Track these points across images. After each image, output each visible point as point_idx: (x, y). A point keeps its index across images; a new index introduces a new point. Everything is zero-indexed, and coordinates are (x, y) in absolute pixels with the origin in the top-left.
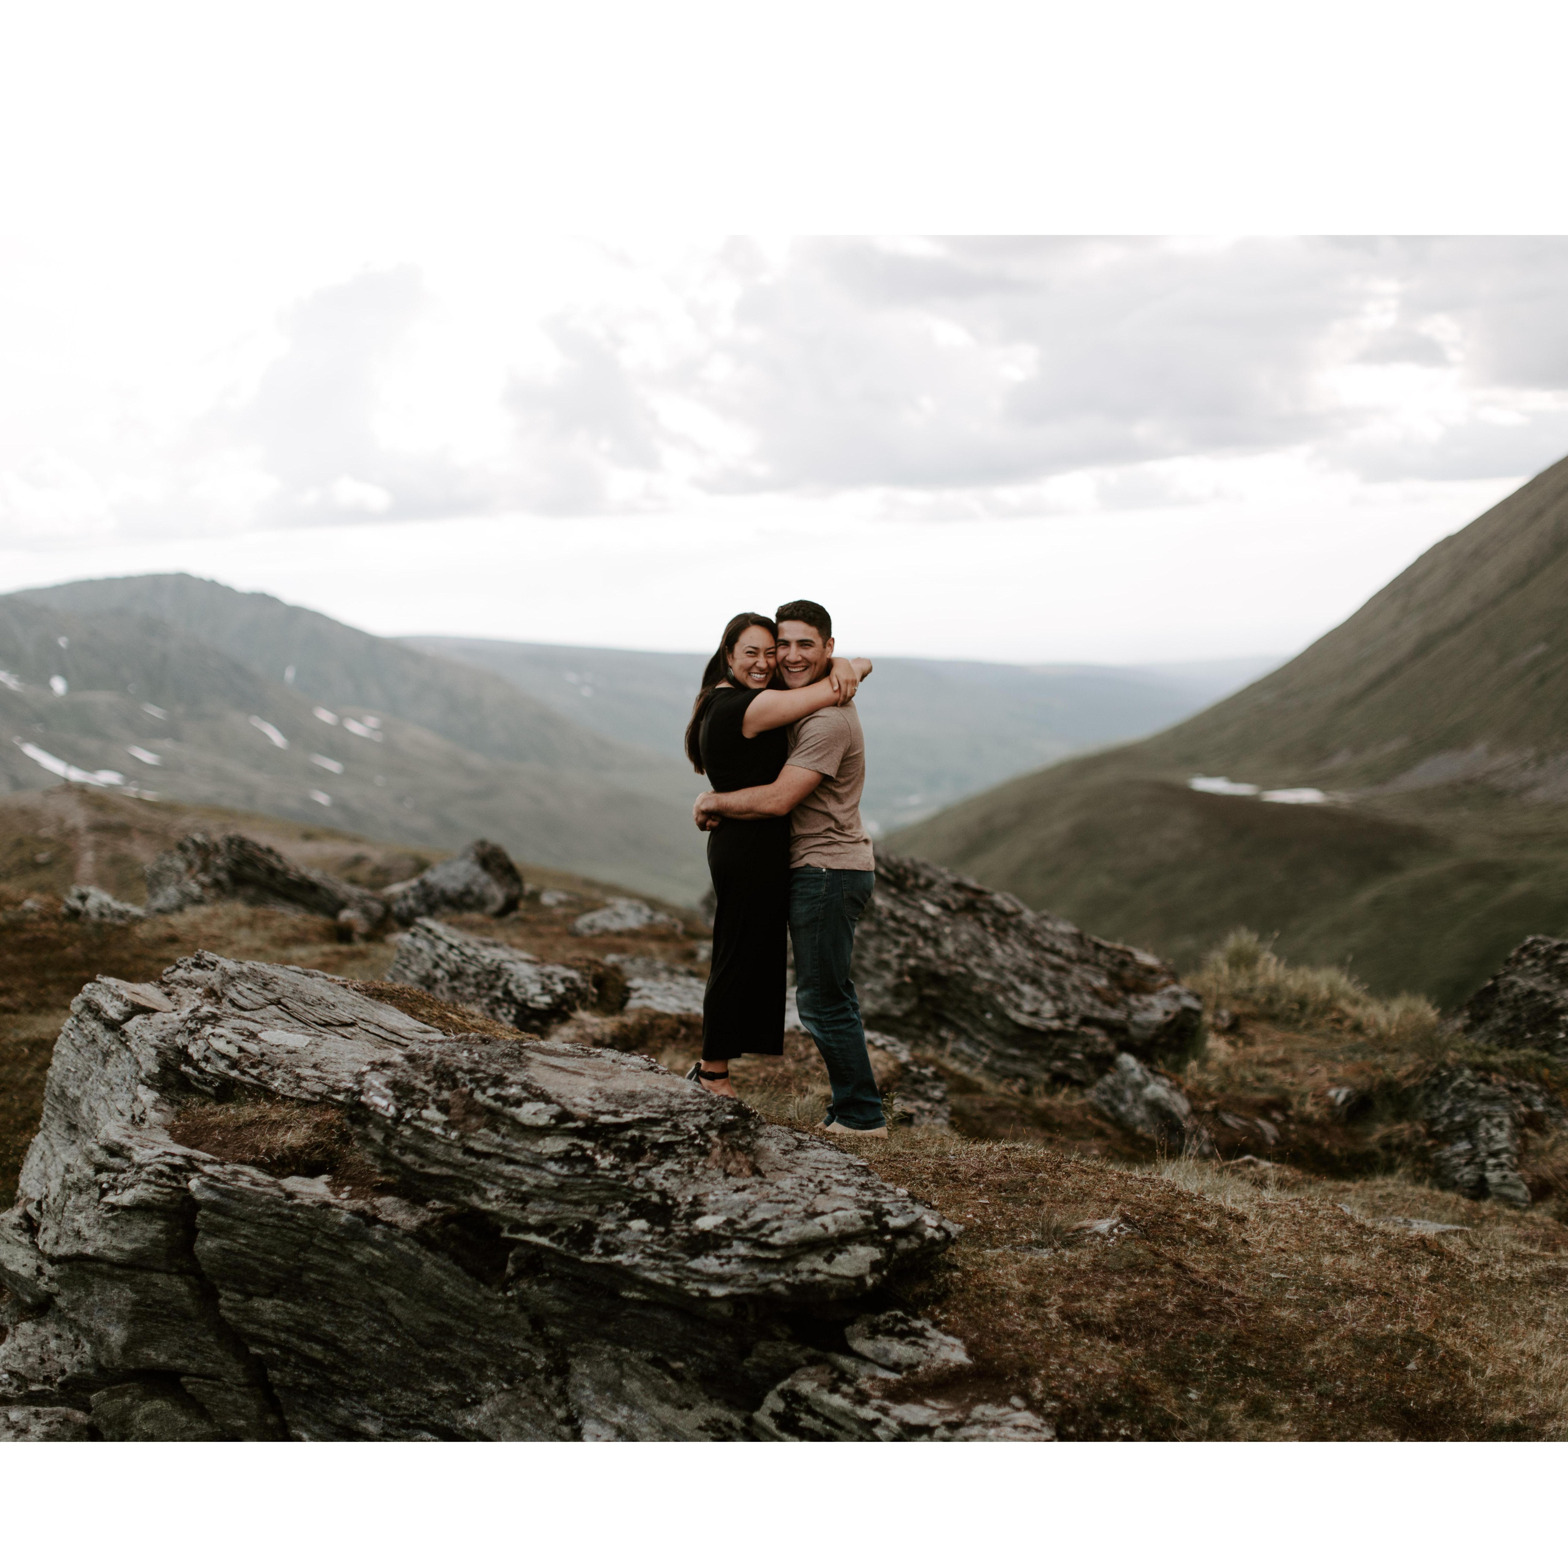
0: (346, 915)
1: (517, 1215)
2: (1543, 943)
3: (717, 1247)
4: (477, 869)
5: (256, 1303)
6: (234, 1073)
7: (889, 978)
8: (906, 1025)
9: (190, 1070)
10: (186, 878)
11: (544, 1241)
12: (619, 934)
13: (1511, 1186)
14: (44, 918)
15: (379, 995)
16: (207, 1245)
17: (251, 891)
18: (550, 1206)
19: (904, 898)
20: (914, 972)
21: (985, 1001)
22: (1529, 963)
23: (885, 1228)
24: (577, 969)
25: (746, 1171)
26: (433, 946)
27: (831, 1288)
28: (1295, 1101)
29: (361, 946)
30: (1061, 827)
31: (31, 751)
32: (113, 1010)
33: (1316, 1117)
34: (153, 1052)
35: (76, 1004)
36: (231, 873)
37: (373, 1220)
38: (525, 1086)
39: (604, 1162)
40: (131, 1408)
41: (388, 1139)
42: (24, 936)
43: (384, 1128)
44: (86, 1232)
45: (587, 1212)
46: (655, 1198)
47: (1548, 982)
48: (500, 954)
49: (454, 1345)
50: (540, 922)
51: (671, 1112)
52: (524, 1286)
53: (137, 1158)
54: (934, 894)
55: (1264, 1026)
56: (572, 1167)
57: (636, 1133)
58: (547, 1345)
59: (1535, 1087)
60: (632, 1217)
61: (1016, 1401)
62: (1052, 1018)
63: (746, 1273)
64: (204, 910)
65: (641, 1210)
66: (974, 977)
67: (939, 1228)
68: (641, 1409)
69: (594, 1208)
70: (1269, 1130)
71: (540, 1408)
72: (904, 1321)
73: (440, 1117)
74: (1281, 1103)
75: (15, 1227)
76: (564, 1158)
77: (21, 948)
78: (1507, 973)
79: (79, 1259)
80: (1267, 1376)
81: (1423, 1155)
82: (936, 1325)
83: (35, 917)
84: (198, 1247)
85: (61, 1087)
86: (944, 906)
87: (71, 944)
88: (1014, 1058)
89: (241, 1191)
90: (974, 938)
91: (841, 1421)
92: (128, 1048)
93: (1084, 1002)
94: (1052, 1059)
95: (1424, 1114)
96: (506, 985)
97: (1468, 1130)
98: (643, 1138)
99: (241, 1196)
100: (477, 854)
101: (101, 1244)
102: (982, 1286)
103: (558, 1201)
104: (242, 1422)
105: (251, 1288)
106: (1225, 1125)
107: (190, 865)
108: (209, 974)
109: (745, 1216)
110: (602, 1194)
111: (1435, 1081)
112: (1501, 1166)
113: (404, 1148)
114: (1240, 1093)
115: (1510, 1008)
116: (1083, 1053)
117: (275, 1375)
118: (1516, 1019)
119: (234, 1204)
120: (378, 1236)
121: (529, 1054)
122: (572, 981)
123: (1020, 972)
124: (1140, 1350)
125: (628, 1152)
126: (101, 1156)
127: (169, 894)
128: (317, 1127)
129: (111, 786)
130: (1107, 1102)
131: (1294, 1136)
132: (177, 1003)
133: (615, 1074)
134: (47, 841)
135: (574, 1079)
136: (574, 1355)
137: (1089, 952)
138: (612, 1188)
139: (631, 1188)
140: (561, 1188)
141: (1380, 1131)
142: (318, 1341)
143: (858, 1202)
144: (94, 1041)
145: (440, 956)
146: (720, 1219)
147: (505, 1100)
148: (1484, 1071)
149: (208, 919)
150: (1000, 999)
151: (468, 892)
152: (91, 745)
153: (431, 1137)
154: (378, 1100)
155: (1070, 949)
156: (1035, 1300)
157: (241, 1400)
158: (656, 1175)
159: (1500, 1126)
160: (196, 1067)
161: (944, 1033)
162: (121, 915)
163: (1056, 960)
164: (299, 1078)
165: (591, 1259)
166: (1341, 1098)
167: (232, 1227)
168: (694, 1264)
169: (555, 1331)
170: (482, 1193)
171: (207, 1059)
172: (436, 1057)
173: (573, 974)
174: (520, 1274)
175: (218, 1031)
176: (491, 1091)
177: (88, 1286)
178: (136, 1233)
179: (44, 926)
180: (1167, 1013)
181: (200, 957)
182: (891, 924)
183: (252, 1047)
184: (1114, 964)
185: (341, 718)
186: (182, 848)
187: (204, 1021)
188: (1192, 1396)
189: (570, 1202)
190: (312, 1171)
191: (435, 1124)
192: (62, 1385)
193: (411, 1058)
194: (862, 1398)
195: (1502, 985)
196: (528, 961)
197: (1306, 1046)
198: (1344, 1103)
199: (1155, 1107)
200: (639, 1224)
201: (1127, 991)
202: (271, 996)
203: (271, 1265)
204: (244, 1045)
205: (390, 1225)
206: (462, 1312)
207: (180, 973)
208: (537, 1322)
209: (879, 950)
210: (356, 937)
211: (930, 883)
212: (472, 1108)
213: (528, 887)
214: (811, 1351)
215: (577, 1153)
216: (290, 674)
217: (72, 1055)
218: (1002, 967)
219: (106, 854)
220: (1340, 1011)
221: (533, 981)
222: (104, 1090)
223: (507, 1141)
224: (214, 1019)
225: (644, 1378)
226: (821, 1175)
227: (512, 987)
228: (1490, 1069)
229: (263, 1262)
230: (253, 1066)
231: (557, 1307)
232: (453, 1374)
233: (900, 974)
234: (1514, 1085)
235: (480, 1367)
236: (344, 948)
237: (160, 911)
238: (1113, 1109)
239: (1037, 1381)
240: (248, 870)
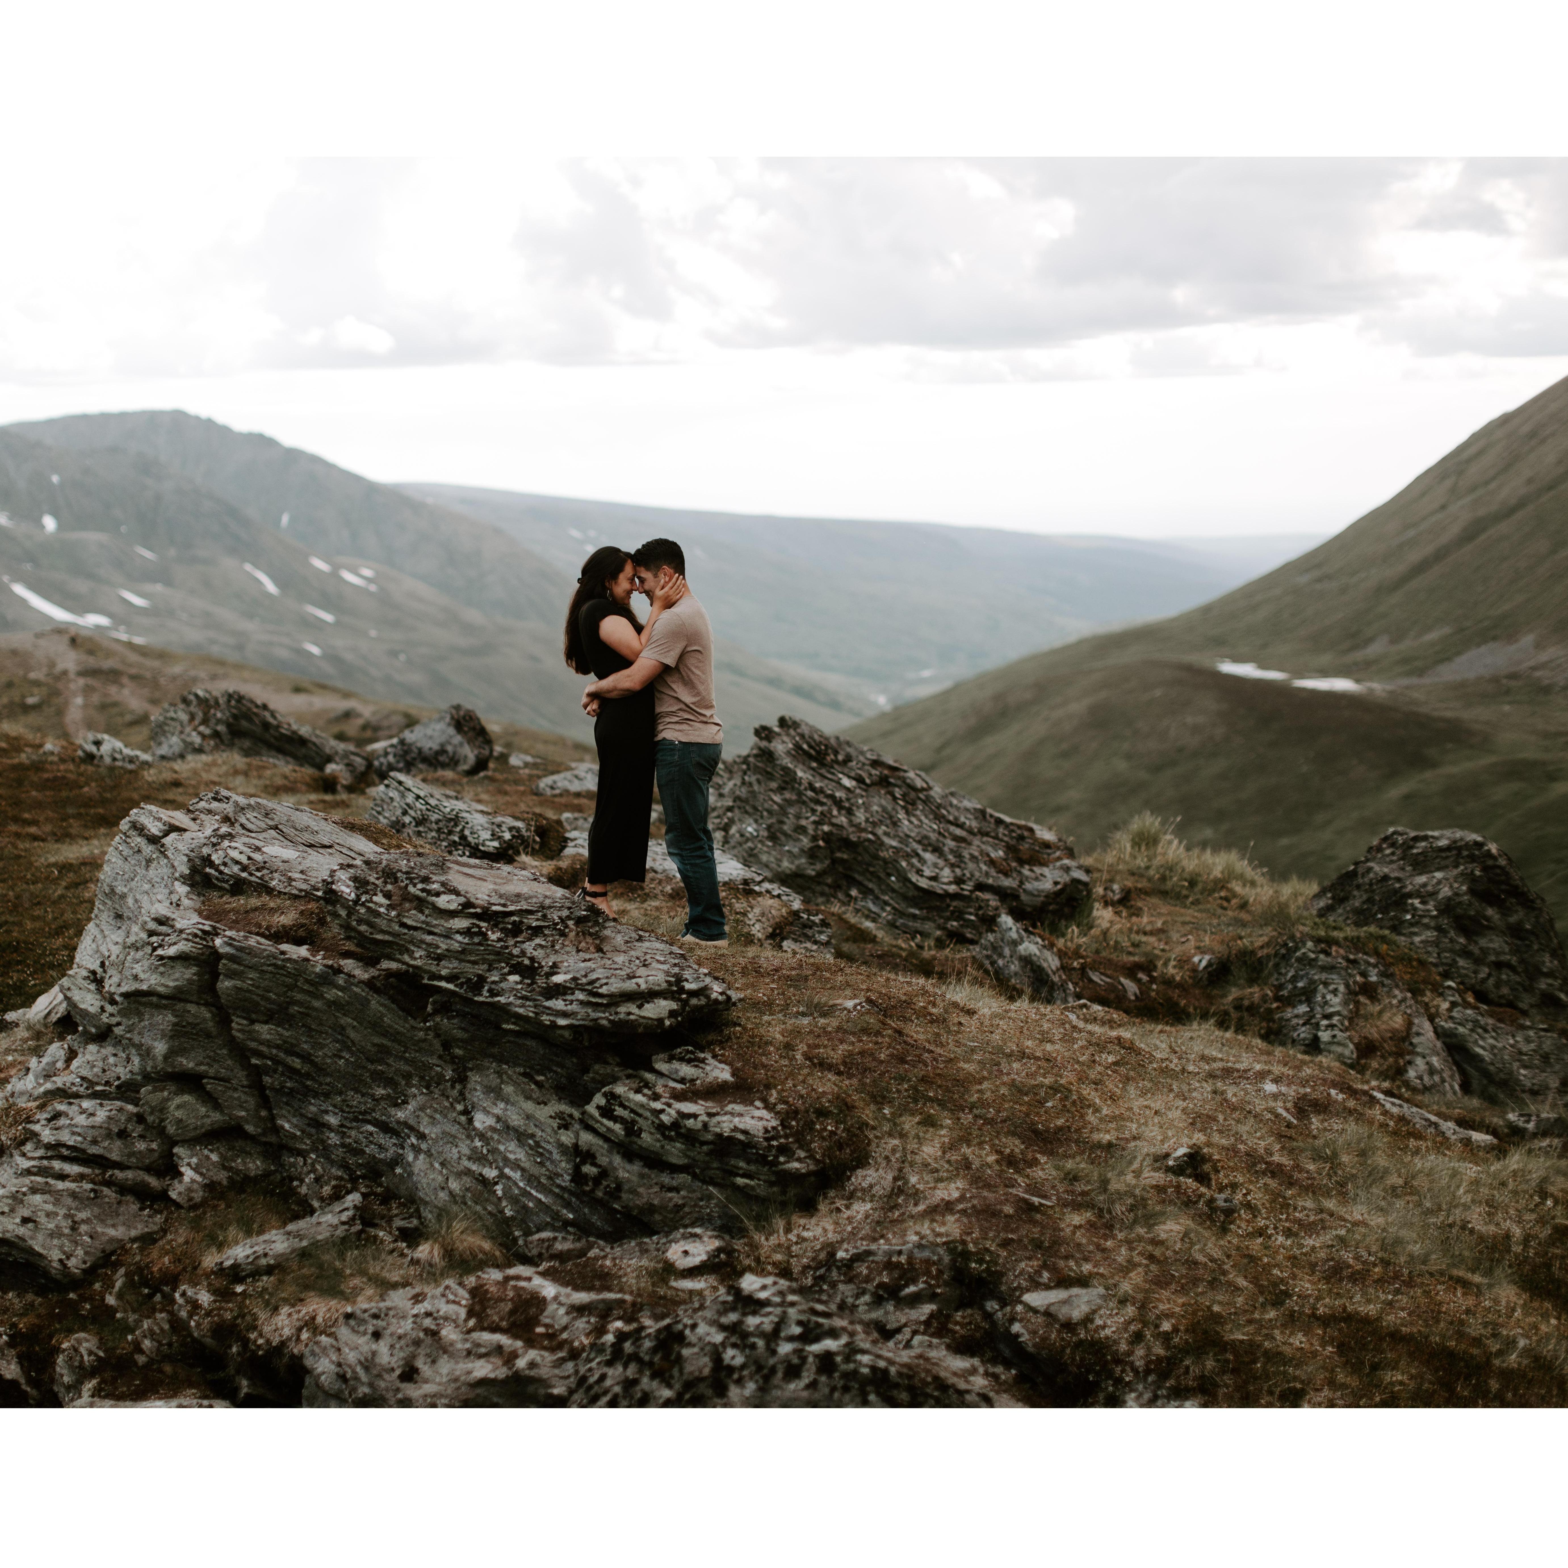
0: (330, 768)
1: (434, 969)
2: (1401, 834)
3: (565, 994)
4: (452, 731)
5: (257, 1027)
6: (244, 875)
7: (805, 841)
8: (819, 883)
9: (212, 871)
10: (188, 729)
11: (451, 986)
12: (578, 795)
13: (1339, 1044)
14: (63, 760)
15: (351, 827)
16: (225, 984)
17: (247, 743)
18: (455, 964)
19: (823, 771)
20: (827, 837)
21: (890, 866)
22: (1388, 852)
23: (682, 990)
24: (523, 820)
25: (592, 949)
26: (403, 796)
27: (640, 1025)
28: (1160, 964)
29: (344, 796)
30: (1078, 707)
31: (19, 590)
32: (155, 829)
33: (1178, 978)
34: (185, 859)
35: (124, 825)
36: (229, 726)
37: (338, 971)
38: (443, 884)
39: (493, 936)
40: (168, 1100)
41: (349, 915)
42: (46, 776)
43: (348, 908)
44: (142, 976)
45: (480, 969)
46: (527, 962)
47: (1402, 869)
48: (459, 805)
49: (390, 1061)
50: (506, 781)
51: (542, 907)
52: (438, 1019)
53: (178, 926)
54: (851, 769)
55: (1155, 900)
56: (471, 938)
57: (516, 919)
58: (453, 1063)
59: (1372, 961)
60: (510, 973)
61: (758, 1103)
62: (950, 883)
63: (582, 1011)
64: (204, 758)
65: (516, 969)
66: (882, 844)
67: (721, 994)
68: (513, 1104)
69: (485, 967)
70: (1131, 987)
71: (447, 1104)
72: (692, 1052)
73: (385, 902)
74: (1148, 966)
75: (85, 978)
76: (467, 932)
77: (44, 786)
78: (1367, 860)
79: (138, 993)
80: (942, 1104)
81: (1268, 1015)
82: (715, 1057)
83: (55, 759)
84: (219, 985)
85: (110, 886)
86: (860, 780)
87: (87, 784)
88: (914, 917)
89: (250, 948)
90: (884, 809)
91: (641, 1111)
92: (166, 857)
93: (980, 870)
94: (948, 919)
95: (1273, 980)
96: (462, 830)
97: (1308, 995)
98: (521, 922)
99: (250, 951)
100: (452, 718)
101: (153, 982)
102: (753, 1037)
103: (461, 961)
104: (243, 1113)
105: (254, 1016)
106: (1091, 981)
107: (192, 717)
108: (225, 806)
109: (586, 976)
110: (491, 957)
111: (1283, 951)
112: (1332, 1026)
113: (360, 921)
114: (1114, 956)
115: (1366, 891)
116: (976, 915)
117: (267, 1080)
118: (1370, 901)
119: (245, 956)
120: (341, 982)
121: (449, 864)
122: (518, 830)
123: (924, 842)
124: (855, 1081)
125: (510, 931)
126: (152, 926)
127: (172, 743)
128: (302, 913)
129: (98, 627)
130: (988, 957)
131: (1153, 994)
132: (201, 825)
133: (508, 881)
134: (37, 683)
135: (479, 883)
136: (471, 1070)
137: (990, 826)
138: (498, 953)
139: (510, 954)
140: (463, 951)
141: (1234, 993)
142: (298, 1055)
143: (667, 973)
144: (139, 851)
145: (408, 805)
146: (568, 977)
147: (429, 892)
148: (1325, 943)
149: (208, 766)
150: (904, 864)
151: (442, 751)
152: (81, 586)
153: (378, 914)
154: (343, 888)
155: (974, 824)
156: (789, 1047)
157: (244, 1097)
158: (529, 947)
159: (1335, 992)
160: (217, 870)
161: (854, 893)
162: (131, 760)
163: (958, 832)
164: (290, 879)
165: (481, 999)
166: (1204, 963)
167: (243, 972)
168: (548, 1004)
169: (458, 1052)
170: (411, 954)
171: (225, 864)
172: (384, 863)
173: (520, 824)
174: (436, 1012)
175: (233, 844)
176: (420, 886)
177: (140, 1015)
178: (177, 975)
179: (62, 767)
180: (1056, 883)
181: (217, 793)
182: (810, 793)
183: (257, 857)
184: (1012, 838)
185: (336, 568)
186: (185, 701)
187: (223, 837)
188: (886, 1111)
189: (469, 962)
190: (299, 942)
191: (381, 906)
192: (118, 1087)
193: (367, 863)
194: (656, 1097)
195: (1361, 870)
196: (482, 812)
197: (1188, 919)
198: (1206, 968)
199: (1027, 961)
200: (514, 978)
201: (1022, 862)
202: (271, 823)
203: (268, 999)
204: (252, 855)
205: (349, 975)
206: (396, 1037)
207: (202, 804)
208: (447, 1045)
209: (798, 817)
210: (339, 788)
211: (848, 759)
212: (407, 897)
213: (498, 749)
214: (630, 1071)
215: (476, 930)
216: (285, 519)
217: (120, 862)
218: (908, 836)
219: (96, 699)
220: (1229, 890)
221: (484, 829)
222: (147, 887)
223: (429, 919)
224: (230, 836)
225: (516, 1084)
226: (648, 957)
227: (467, 832)
228: (1330, 942)
229: (263, 997)
230: (258, 870)
231: (460, 1034)
232: (389, 1082)
233: (814, 838)
234: (1352, 957)
235: (408, 1077)
236: (328, 797)
237: (163, 757)
238: (993, 963)
239: (774, 1092)
240: (244, 723)
